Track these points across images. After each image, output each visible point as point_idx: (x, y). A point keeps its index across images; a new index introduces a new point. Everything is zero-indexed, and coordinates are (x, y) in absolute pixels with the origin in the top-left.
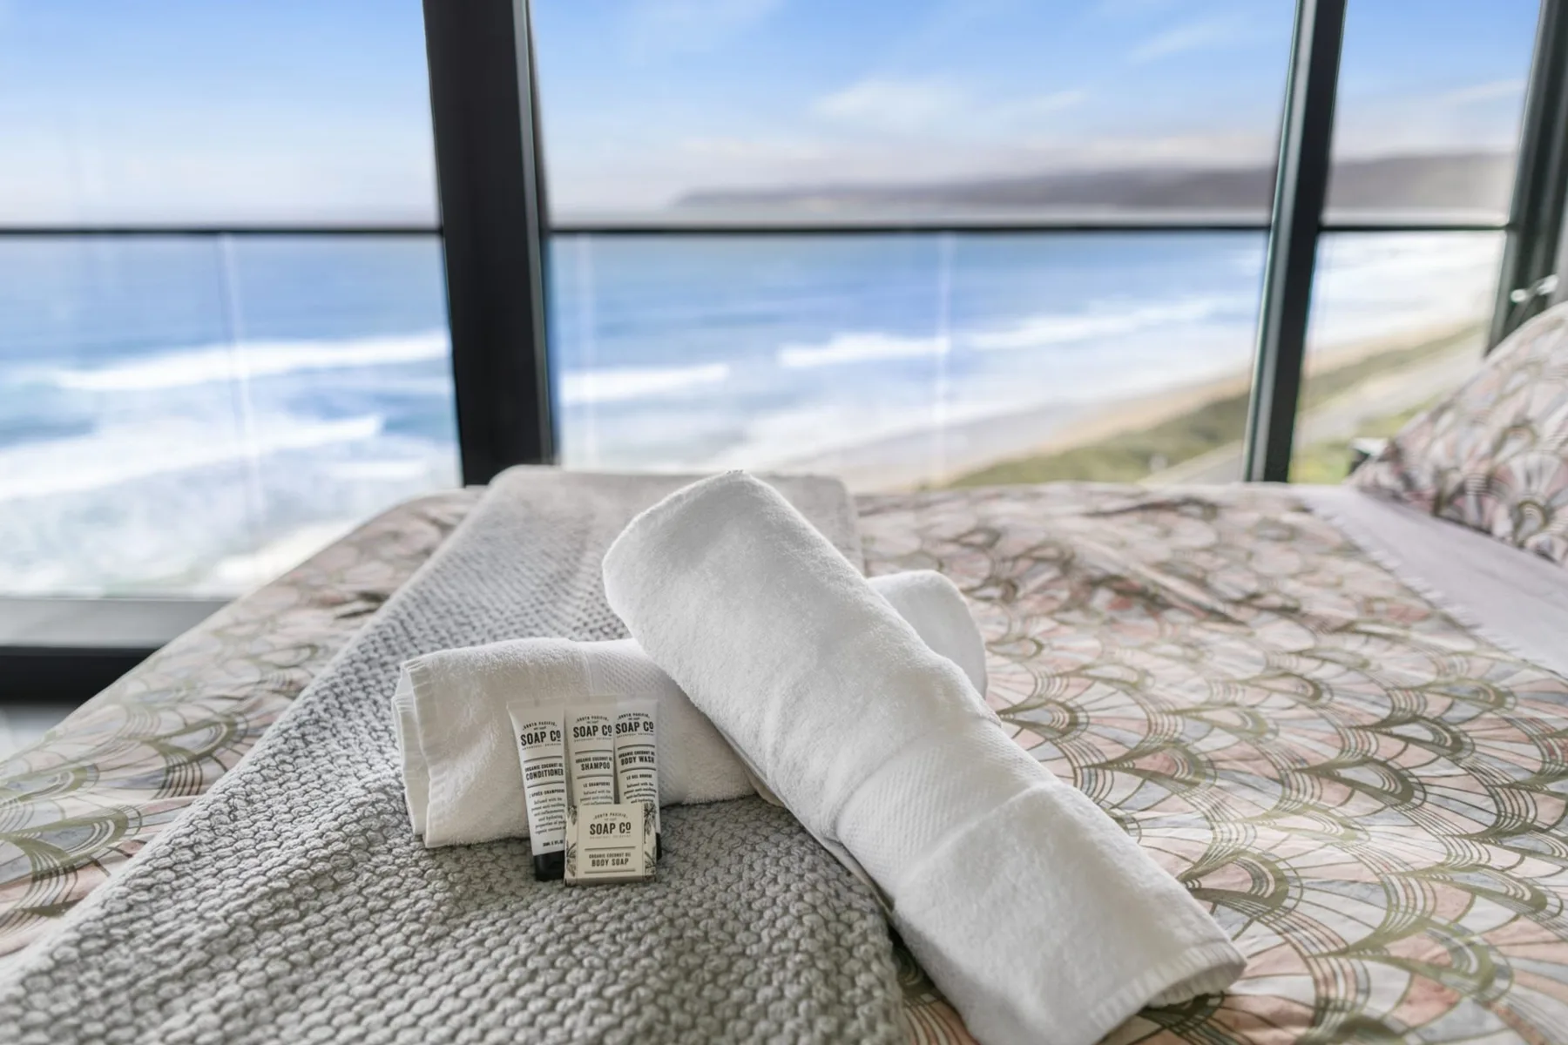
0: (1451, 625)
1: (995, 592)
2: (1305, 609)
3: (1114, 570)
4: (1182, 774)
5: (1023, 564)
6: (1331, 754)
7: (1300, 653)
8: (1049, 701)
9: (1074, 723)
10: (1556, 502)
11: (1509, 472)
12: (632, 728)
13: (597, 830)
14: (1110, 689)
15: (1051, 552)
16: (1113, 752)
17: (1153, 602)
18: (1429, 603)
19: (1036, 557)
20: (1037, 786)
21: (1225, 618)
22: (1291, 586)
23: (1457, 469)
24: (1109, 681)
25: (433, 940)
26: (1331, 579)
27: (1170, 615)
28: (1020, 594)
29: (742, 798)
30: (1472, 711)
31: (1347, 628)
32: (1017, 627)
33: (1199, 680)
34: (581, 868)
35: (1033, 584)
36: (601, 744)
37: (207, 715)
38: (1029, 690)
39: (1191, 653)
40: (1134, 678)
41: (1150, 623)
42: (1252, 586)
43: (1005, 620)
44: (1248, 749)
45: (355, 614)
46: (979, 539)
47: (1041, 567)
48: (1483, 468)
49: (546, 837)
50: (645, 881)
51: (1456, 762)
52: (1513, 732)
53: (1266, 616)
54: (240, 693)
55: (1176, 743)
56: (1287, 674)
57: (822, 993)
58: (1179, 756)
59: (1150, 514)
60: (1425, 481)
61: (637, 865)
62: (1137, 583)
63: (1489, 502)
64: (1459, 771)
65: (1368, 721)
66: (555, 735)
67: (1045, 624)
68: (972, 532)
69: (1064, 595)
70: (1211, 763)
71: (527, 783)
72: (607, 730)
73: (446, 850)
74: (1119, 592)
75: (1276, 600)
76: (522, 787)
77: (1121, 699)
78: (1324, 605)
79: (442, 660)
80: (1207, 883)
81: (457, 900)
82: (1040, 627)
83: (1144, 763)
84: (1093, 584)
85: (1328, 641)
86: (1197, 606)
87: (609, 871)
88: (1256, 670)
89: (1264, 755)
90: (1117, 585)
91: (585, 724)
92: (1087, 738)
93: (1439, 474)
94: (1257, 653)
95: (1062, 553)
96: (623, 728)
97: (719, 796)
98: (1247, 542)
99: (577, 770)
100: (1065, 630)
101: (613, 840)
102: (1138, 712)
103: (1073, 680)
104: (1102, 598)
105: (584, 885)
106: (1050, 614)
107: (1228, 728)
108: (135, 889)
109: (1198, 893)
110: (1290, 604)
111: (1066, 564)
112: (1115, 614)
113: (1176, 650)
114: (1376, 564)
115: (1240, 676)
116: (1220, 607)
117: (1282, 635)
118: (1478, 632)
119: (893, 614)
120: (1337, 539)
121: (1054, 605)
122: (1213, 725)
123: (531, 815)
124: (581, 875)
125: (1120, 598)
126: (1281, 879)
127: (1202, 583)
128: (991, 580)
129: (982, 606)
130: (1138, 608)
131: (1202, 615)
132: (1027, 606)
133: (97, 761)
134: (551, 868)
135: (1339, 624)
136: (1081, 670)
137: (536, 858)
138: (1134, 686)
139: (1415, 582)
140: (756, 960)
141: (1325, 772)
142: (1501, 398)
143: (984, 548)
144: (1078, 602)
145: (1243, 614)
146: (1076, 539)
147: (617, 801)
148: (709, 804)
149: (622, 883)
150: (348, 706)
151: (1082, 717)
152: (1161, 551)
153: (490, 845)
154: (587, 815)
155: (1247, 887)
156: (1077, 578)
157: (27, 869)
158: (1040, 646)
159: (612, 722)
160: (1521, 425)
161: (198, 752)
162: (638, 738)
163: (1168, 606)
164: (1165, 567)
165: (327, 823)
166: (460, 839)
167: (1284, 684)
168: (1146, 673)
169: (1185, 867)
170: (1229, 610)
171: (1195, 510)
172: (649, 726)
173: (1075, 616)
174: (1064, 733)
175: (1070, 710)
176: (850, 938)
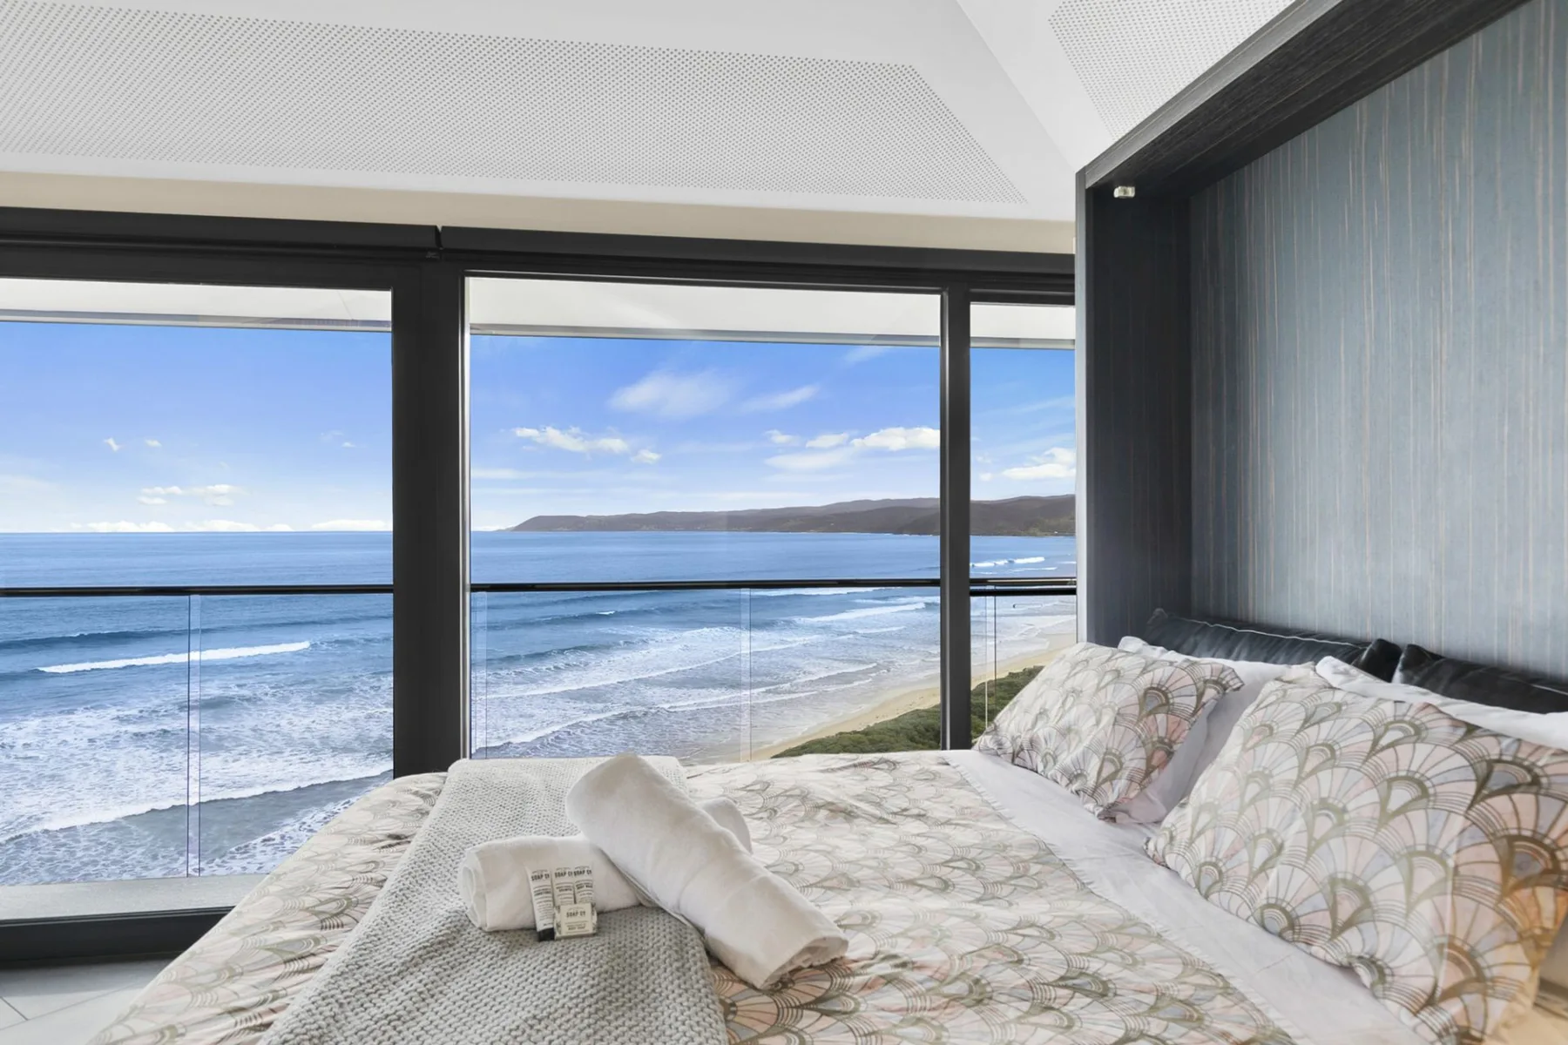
0: (1001, 818)
1: (765, 815)
2: (929, 815)
3: (830, 800)
4: (845, 887)
5: (781, 799)
6: (916, 875)
7: (918, 835)
8: (786, 862)
9: (797, 870)
10: (1057, 753)
11: (1038, 737)
12: (581, 873)
13: (570, 915)
14: (816, 854)
15: (797, 792)
16: (812, 880)
17: (848, 814)
18: (994, 808)
19: (787, 795)
20: (763, 875)
21: (887, 822)
22: (926, 804)
23: (1020, 737)
24: (816, 851)
25: (503, 959)
26: (948, 799)
27: (857, 821)
28: (779, 813)
29: (634, 906)
30: (989, 854)
31: (948, 822)
32: (775, 831)
33: (864, 849)
34: (564, 931)
35: (784, 810)
36: (566, 880)
37: (328, 896)
38: (777, 858)
39: (862, 837)
40: (830, 849)
41: (847, 826)
42: (905, 805)
43: (769, 828)
44: (878, 875)
45: (390, 846)
46: (757, 787)
47: (791, 799)
48: (1028, 736)
49: (544, 922)
50: (594, 935)
51: (973, 875)
52: (1006, 862)
53: (909, 819)
54: (346, 885)
55: (844, 875)
56: (909, 844)
57: (675, 956)
58: (844, 880)
59: (858, 769)
60: (1008, 744)
61: (589, 929)
62: (842, 806)
63: (1034, 754)
64: (974, 878)
65: (938, 861)
66: (547, 876)
67: (790, 828)
68: (754, 784)
69: (802, 814)
70: (859, 882)
71: (534, 898)
72: (570, 874)
73: (495, 932)
74: (831, 811)
75: (915, 811)
76: (531, 902)
77: (822, 858)
78: (940, 812)
79: (489, 846)
80: (843, 923)
81: (508, 947)
82: (785, 831)
83: (827, 884)
84: (819, 807)
85: (936, 829)
86: (873, 816)
87: (577, 932)
88: (893, 843)
89: (885, 877)
90: (831, 807)
91: (560, 871)
92: (801, 875)
93: (1014, 740)
94: (897, 836)
95: (802, 792)
96: (577, 873)
97: (625, 906)
98: (909, 782)
99: (557, 892)
100: (799, 831)
101: (578, 919)
102: (829, 863)
103: (799, 852)
104: (823, 813)
105: (566, 938)
106: (793, 824)
107: (870, 867)
108: (360, 949)
109: (840, 926)
110: (923, 812)
111: (804, 797)
112: (827, 822)
113: (855, 837)
114: (974, 791)
115: (884, 846)
116: (885, 816)
117: (914, 827)
118: (1013, 821)
119: (704, 812)
120: (957, 778)
121: (796, 819)
122: (863, 866)
123: (537, 912)
124: (564, 934)
125: (831, 814)
126: (874, 918)
127: (878, 805)
128: (763, 809)
129: (756, 822)
130: (841, 817)
131: (874, 820)
132: (780, 821)
133: (281, 919)
134: (548, 935)
135: (943, 821)
136: (804, 848)
137: (540, 933)
138: (829, 853)
139: (990, 799)
140: (647, 951)
141: (911, 882)
142: (1036, 698)
143: (759, 792)
144: (809, 817)
145: (898, 819)
146: (811, 784)
147: (575, 902)
148: (618, 910)
149: (581, 937)
150: (420, 882)
151: (801, 868)
152: (860, 789)
153: (515, 930)
154: (565, 909)
155: (860, 922)
156: (809, 805)
157: (279, 959)
158: (785, 839)
159: (573, 870)
160: (1043, 713)
161: (335, 912)
162: (585, 877)
163: (857, 817)
164: (859, 797)
165: (436, 924)
166: (501, 928)
167: (905, 849)
168: (837, 847)
169: (836, 918)
170: (890, 818)
171: (885, 766)
172: (589, 872)
173: (807, 824)
174: (791, 875)
175: (795, 865)
176: (686, 941)
